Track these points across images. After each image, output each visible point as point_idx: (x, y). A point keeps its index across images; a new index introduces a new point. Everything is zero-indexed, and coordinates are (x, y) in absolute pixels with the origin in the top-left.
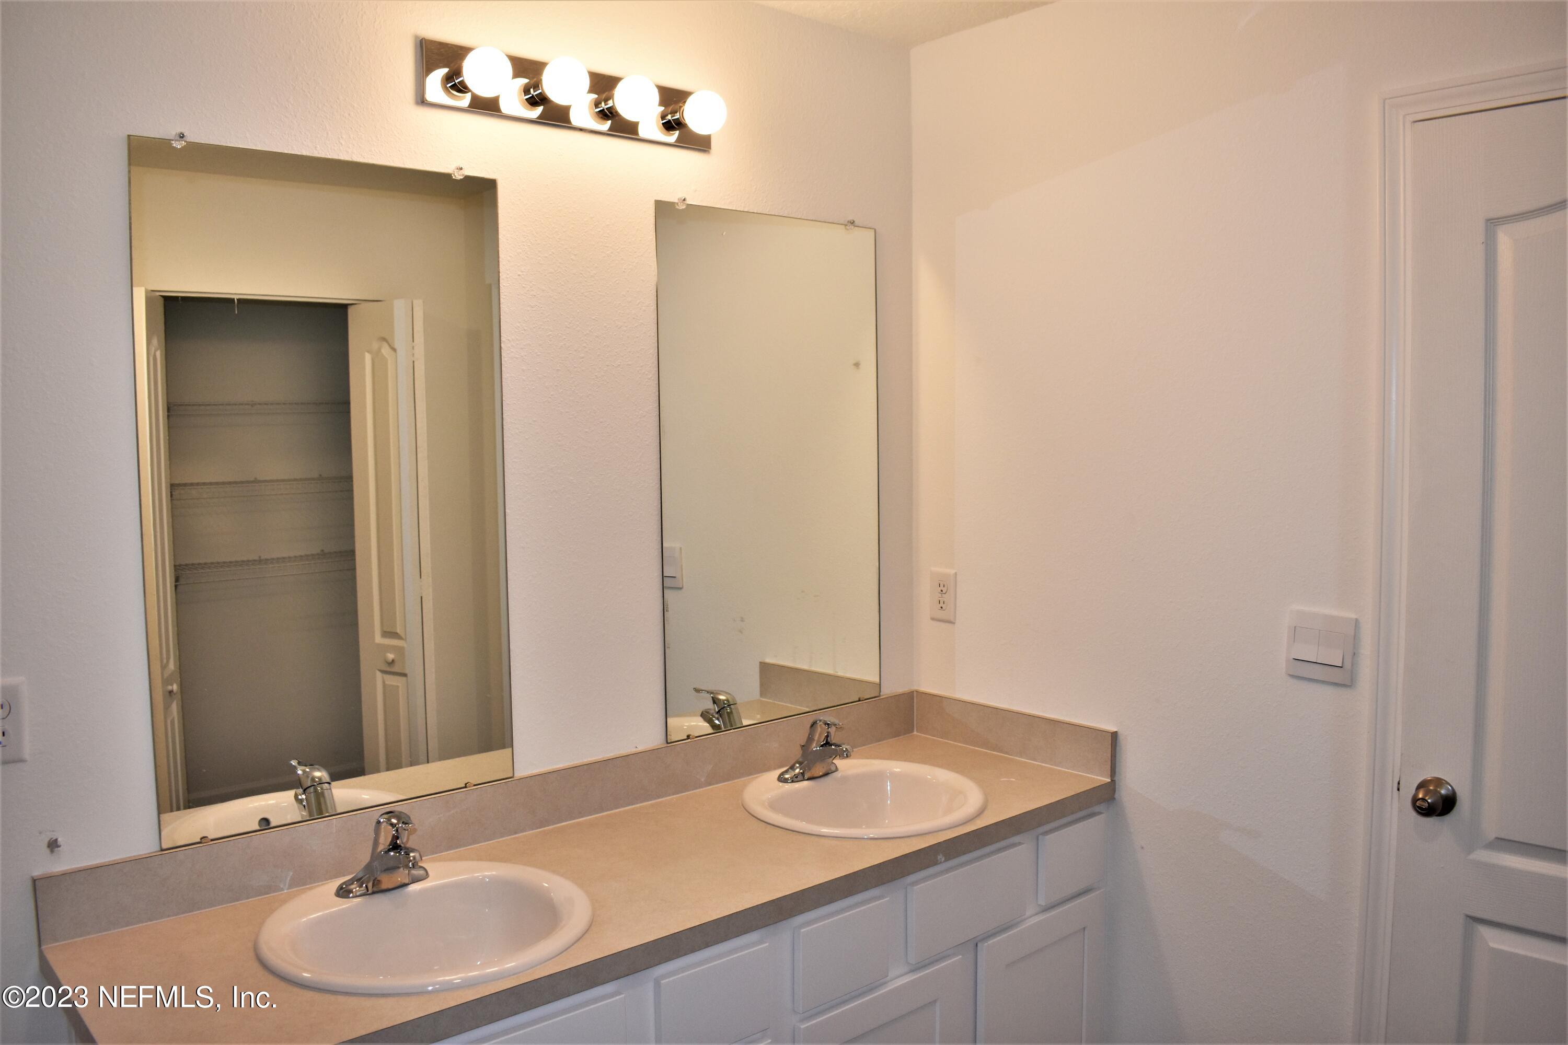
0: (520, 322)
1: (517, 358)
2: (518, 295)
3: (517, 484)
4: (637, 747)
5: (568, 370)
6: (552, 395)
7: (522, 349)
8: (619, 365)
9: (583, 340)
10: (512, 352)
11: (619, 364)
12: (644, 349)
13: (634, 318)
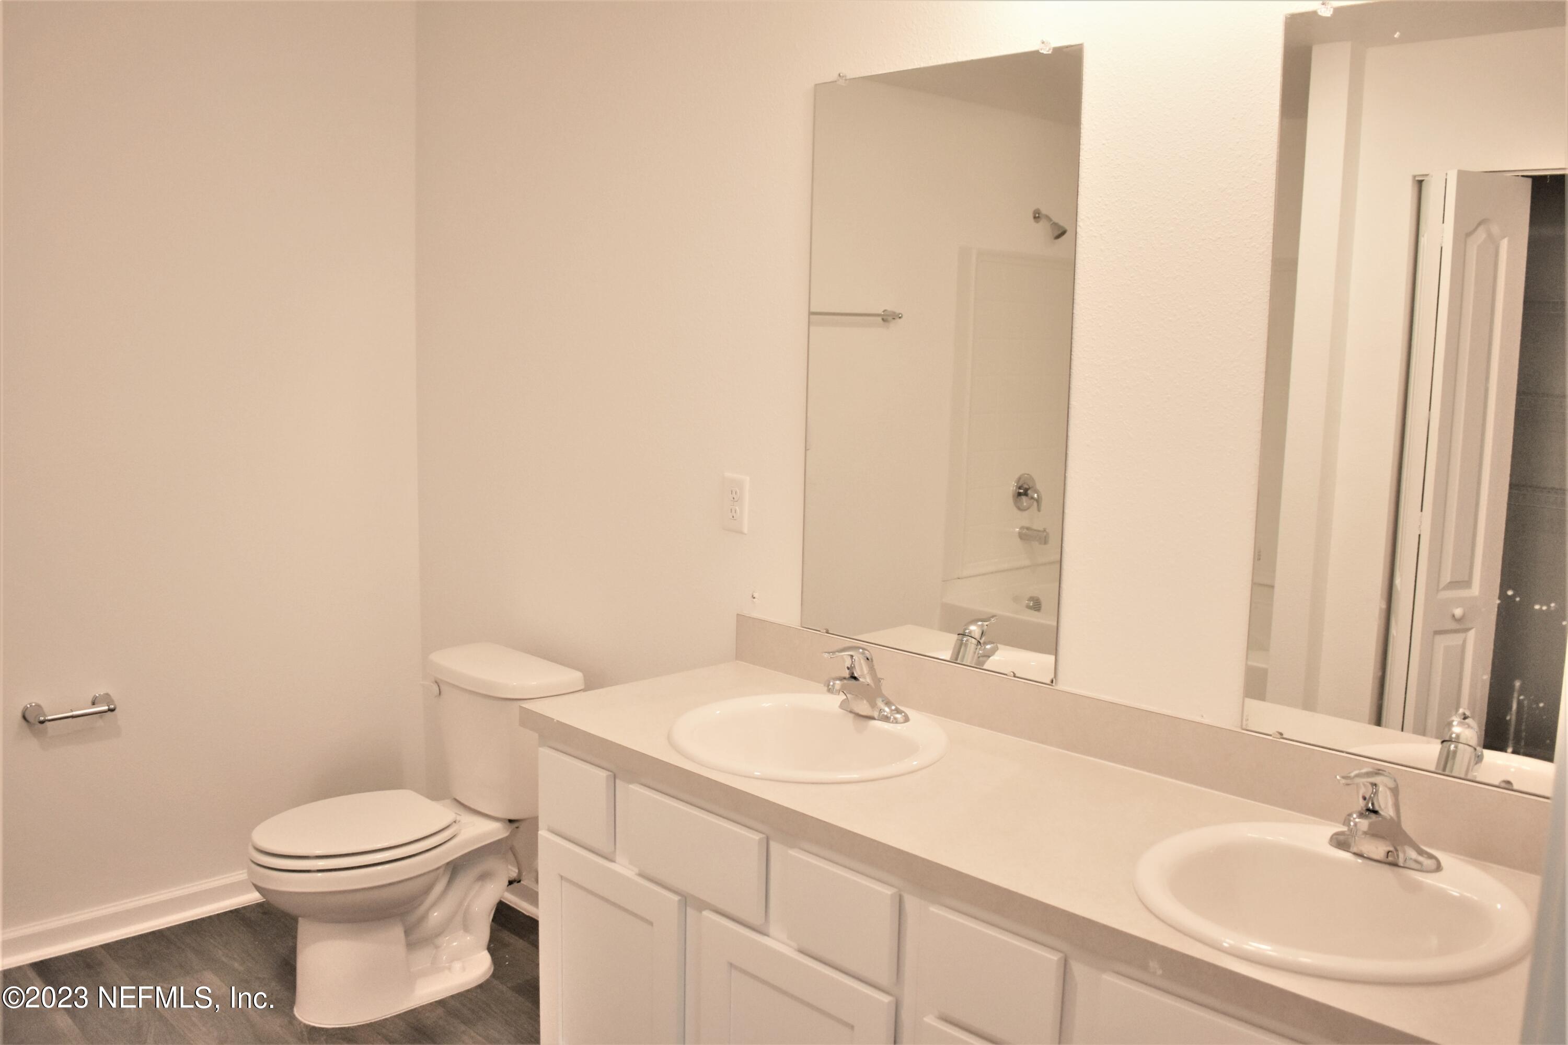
0: (1101, 197)
1: (1095, 237)
2: (1101, 166)
3: (1087, 375)
4: (1202, 716)
5: (1153, 247)
6: (1132, 277)
7: (1101, 226)
8: (1219, 238)
9: (1173, 210)
10: (1091, 230)
11: (1219, 236)
12: (1256, 215)
13: (1243, 177)
